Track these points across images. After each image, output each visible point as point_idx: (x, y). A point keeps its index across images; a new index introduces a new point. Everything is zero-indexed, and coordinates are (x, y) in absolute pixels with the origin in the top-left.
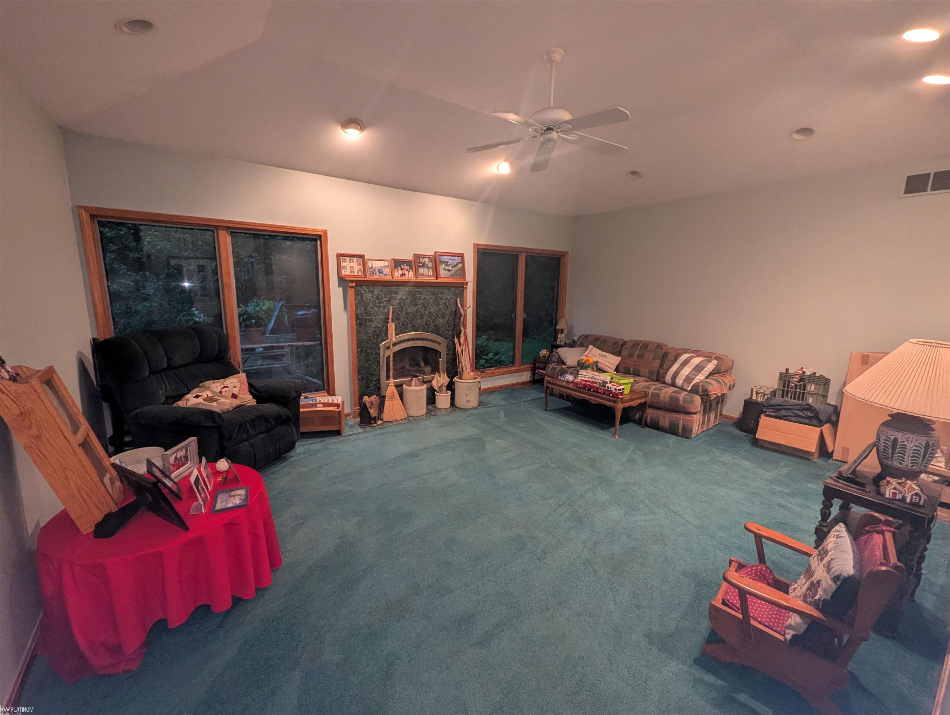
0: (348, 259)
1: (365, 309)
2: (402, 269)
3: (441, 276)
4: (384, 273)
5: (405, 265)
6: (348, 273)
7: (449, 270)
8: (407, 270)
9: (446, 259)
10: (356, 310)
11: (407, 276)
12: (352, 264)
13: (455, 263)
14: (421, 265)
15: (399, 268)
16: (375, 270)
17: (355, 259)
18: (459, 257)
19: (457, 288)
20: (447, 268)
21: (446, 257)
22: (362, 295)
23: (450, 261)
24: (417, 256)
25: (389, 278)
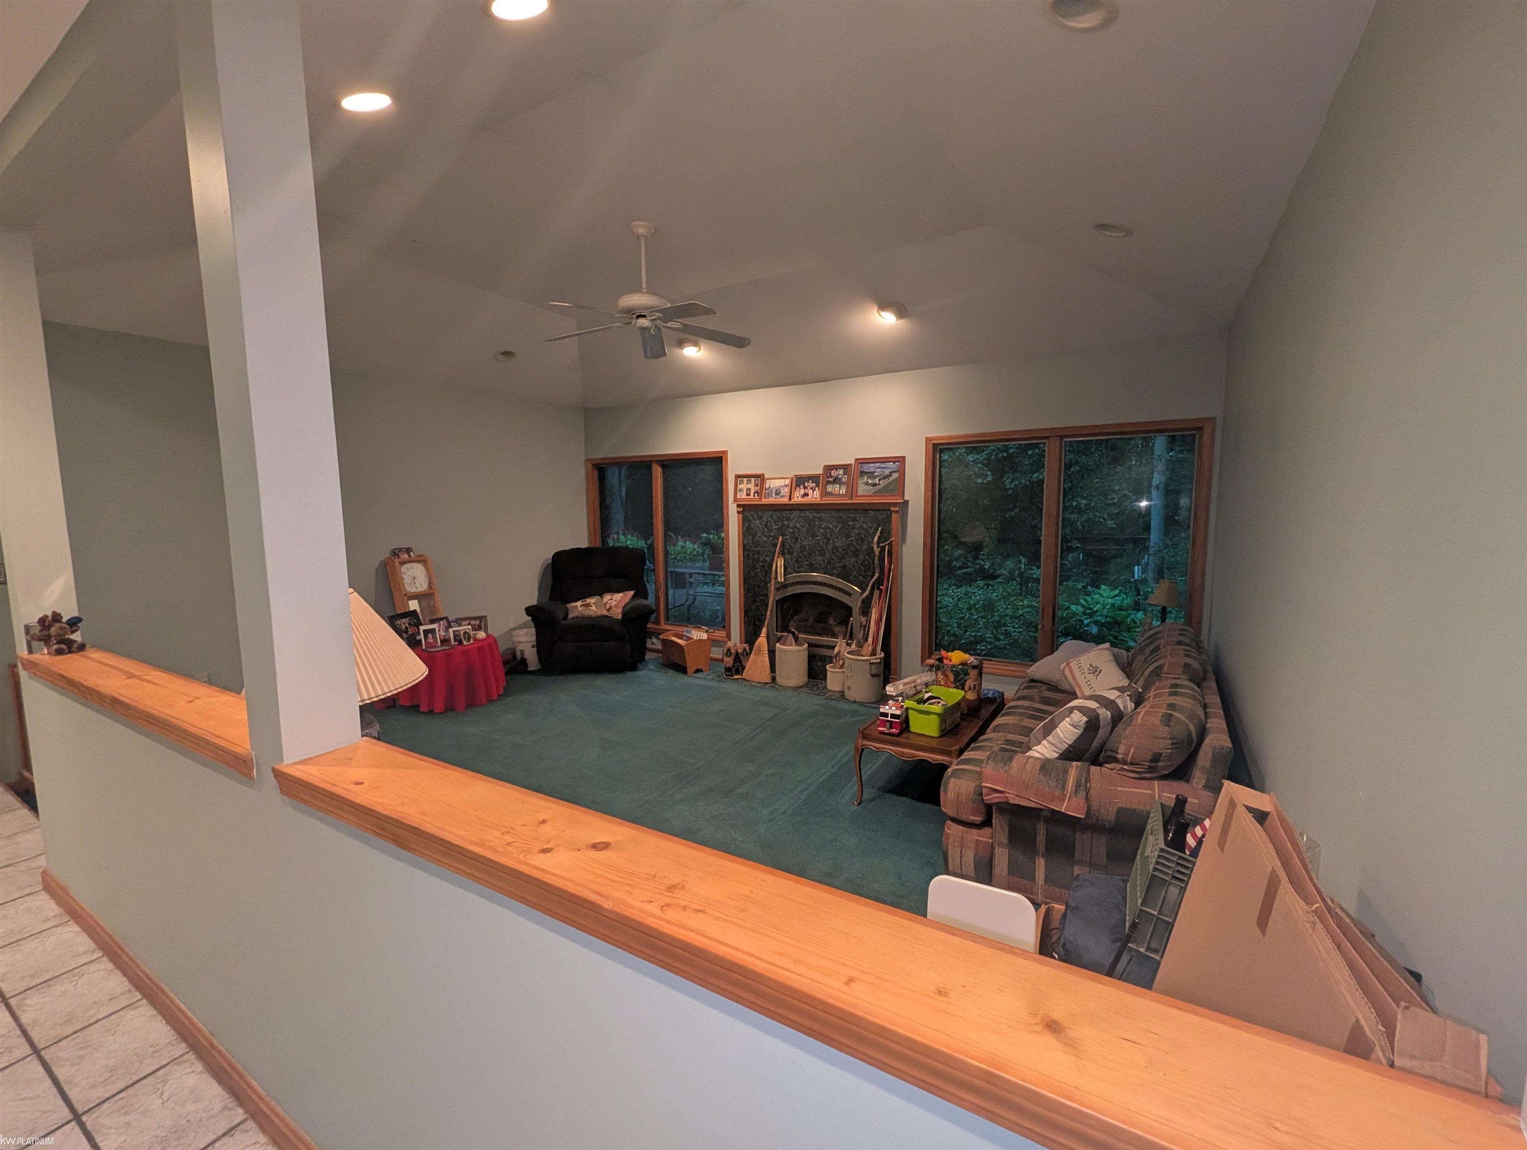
0: (745, 480)
1: (753, 538)
2: (805, 488)
3: (860, 493)
4: (781, 494)
5: (810, 481)
6: (744, 496)
7: (874, 485)
8: (812, 488)
9: (871, 467)
10: (743, 540)
11: (810, 496)
12: (749, 486)
13: (887, 472)
14: (831, 479)
15: (802, 487)
16: (771, 491)
17: (753, 480)
18: (894, 462)
19: (880, 512)
20: (870, 482)
21: (872, 465)
22: (750, 521)
23: (878, 470)
24: (828, 468)
25: (785, 500)
